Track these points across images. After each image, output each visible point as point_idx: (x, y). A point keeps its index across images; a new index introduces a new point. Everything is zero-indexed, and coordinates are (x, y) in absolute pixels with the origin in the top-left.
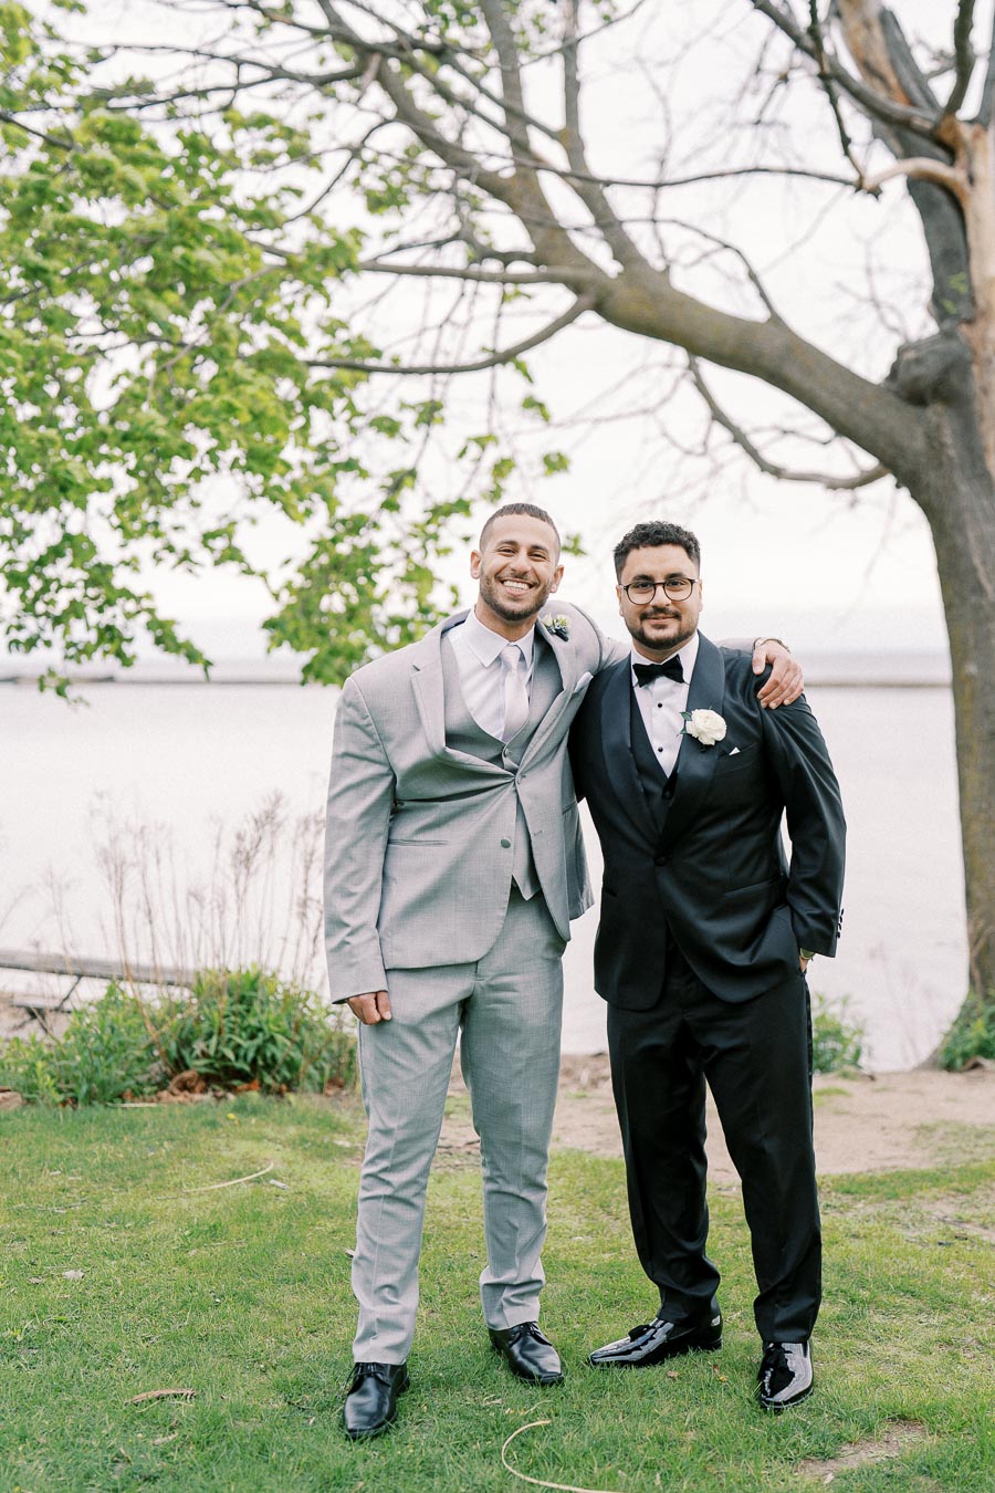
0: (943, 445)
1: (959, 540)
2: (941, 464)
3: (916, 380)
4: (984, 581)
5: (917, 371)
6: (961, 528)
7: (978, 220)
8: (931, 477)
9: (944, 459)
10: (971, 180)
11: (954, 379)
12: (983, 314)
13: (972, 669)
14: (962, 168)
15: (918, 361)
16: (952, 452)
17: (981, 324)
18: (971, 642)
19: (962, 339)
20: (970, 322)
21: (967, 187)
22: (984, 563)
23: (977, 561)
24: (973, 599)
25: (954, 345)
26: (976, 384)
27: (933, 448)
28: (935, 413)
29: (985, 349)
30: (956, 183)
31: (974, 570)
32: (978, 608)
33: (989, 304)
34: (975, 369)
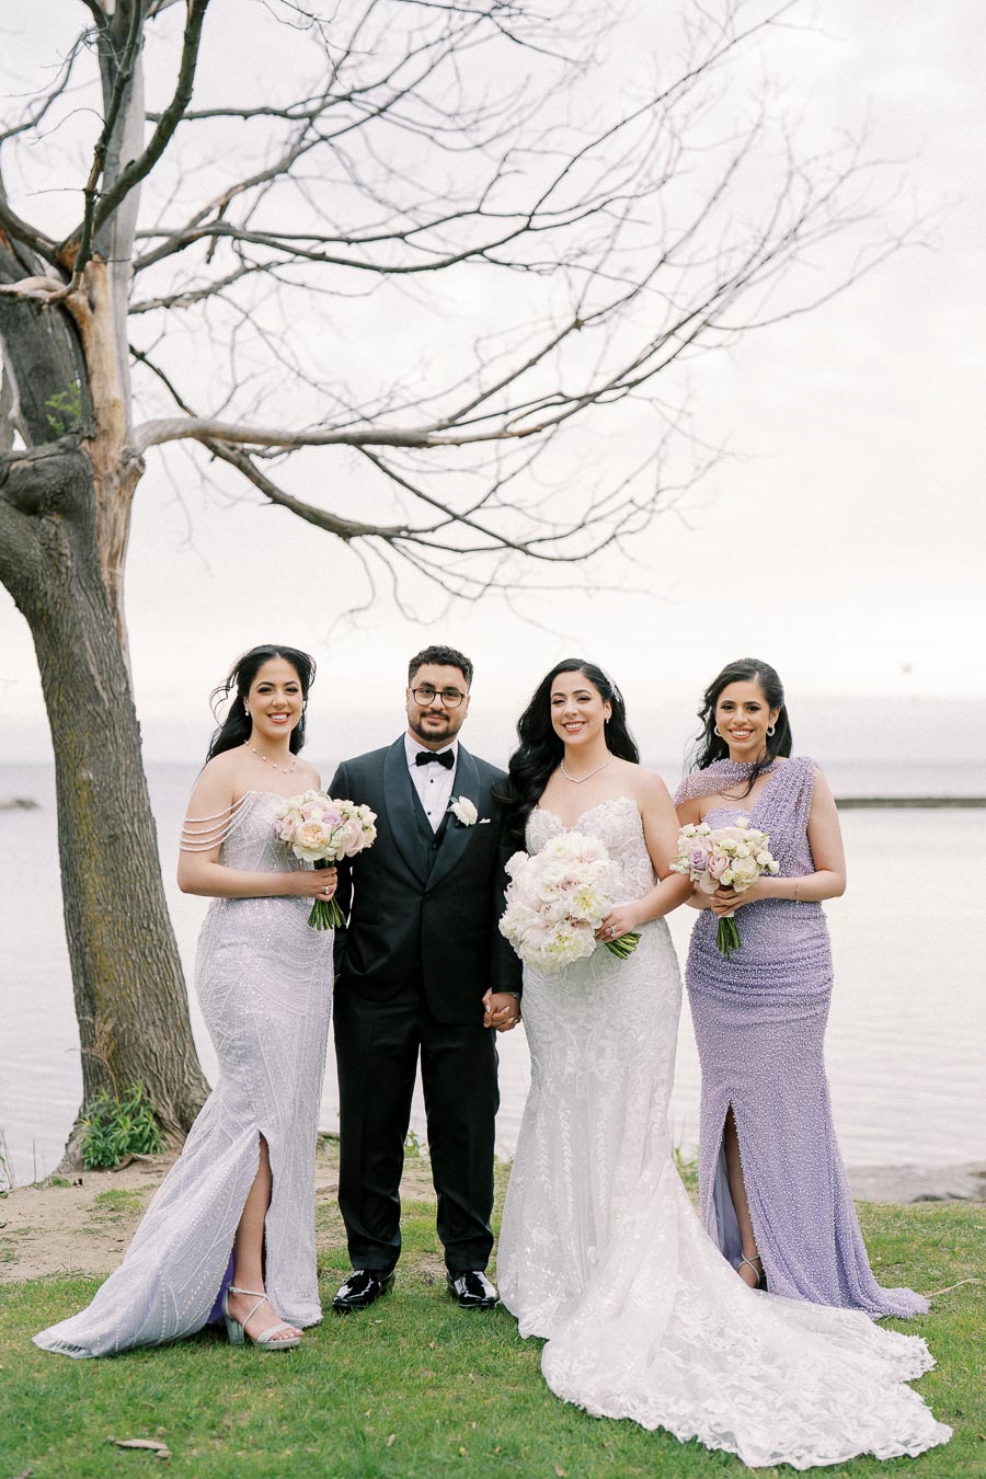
0: (61, 554)
1: (76, 650)
2: (59, 571)
3: (31, 489)
4: (100, 688)
5: (32, 480)
6: (79, 638)
7: (98, 342)
8: (48, 585)
9: (64, 570)
10: (92, 306)
11: (75, 492)
12: (105, 433)
13: (87, 774)
14: (83, 292)
15: (35, 470)
16: (69, 563)
17: (102, 443)
18: (87, 747)
19: (85, 453)
20: (91, 439)
21: (89, 311)
22: (101, 673)
23: (93, 670)
24: (90, 707)
25: (76, 459)
26: (97, 500)
27: (50, 556)
28: (52, 523)
29: (106, 468)
30: (77, 306)
31: (92, 676)
32: (94, 716)
33: (112, 426)
34: (96, 484)
